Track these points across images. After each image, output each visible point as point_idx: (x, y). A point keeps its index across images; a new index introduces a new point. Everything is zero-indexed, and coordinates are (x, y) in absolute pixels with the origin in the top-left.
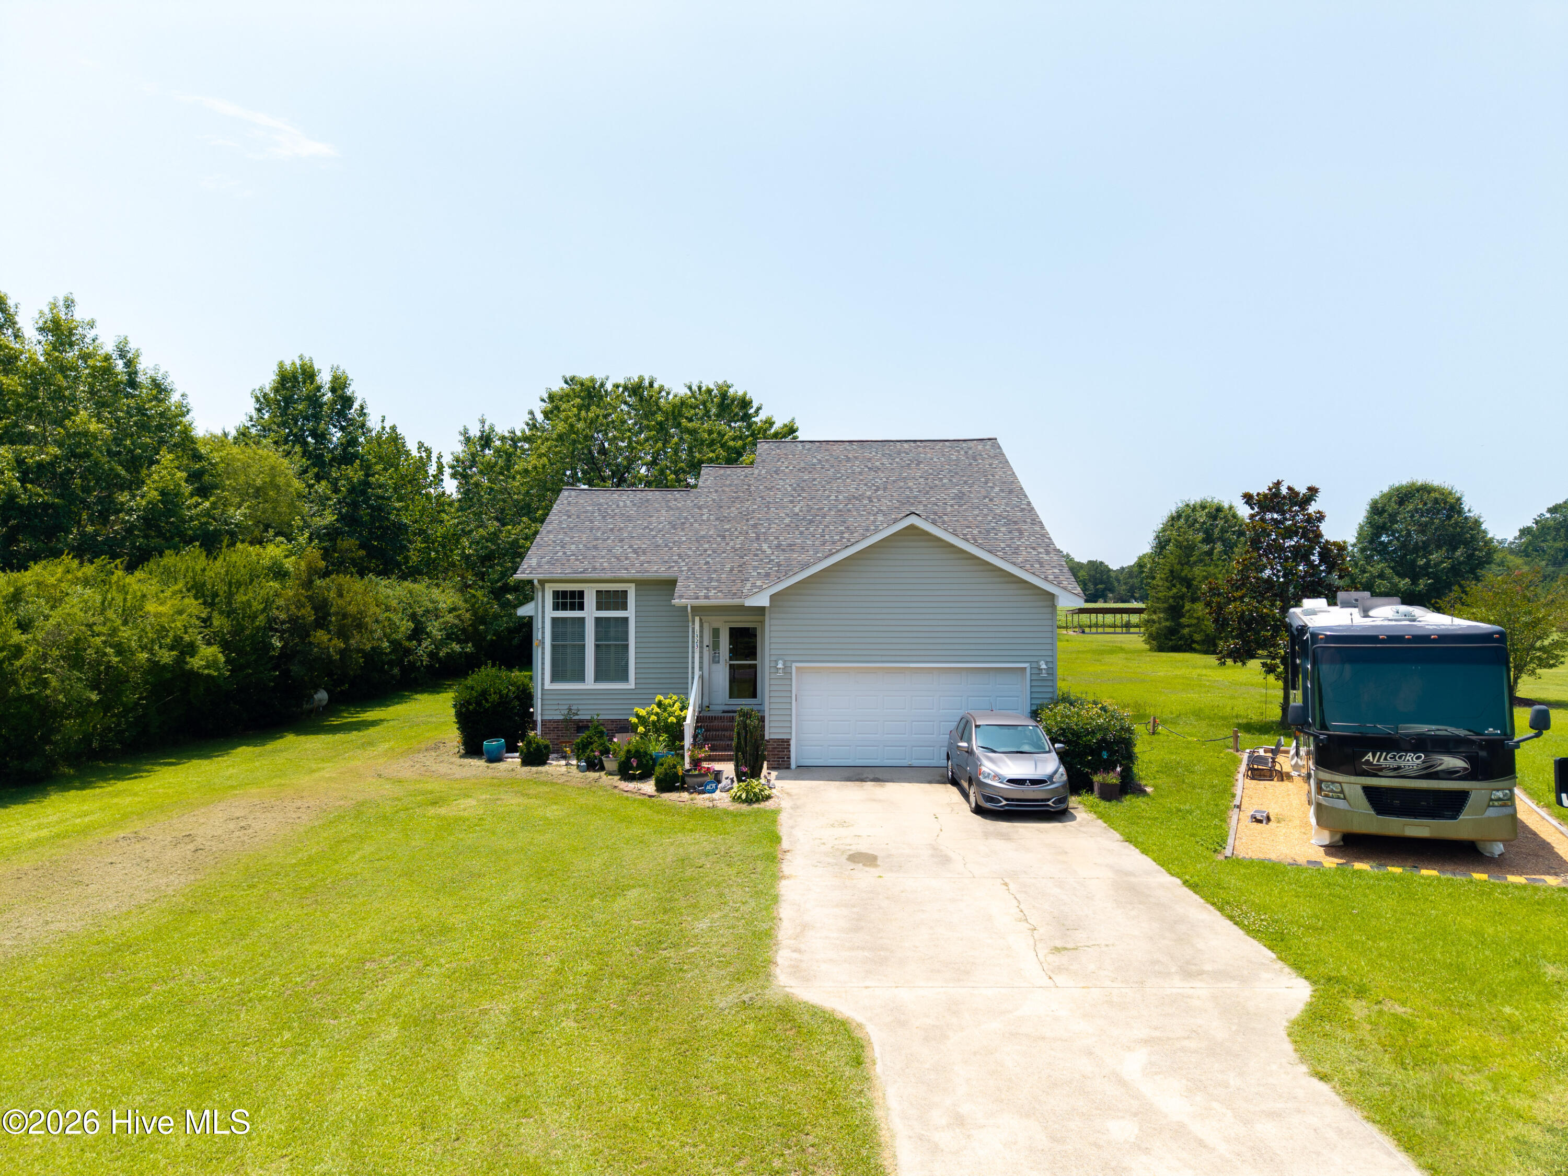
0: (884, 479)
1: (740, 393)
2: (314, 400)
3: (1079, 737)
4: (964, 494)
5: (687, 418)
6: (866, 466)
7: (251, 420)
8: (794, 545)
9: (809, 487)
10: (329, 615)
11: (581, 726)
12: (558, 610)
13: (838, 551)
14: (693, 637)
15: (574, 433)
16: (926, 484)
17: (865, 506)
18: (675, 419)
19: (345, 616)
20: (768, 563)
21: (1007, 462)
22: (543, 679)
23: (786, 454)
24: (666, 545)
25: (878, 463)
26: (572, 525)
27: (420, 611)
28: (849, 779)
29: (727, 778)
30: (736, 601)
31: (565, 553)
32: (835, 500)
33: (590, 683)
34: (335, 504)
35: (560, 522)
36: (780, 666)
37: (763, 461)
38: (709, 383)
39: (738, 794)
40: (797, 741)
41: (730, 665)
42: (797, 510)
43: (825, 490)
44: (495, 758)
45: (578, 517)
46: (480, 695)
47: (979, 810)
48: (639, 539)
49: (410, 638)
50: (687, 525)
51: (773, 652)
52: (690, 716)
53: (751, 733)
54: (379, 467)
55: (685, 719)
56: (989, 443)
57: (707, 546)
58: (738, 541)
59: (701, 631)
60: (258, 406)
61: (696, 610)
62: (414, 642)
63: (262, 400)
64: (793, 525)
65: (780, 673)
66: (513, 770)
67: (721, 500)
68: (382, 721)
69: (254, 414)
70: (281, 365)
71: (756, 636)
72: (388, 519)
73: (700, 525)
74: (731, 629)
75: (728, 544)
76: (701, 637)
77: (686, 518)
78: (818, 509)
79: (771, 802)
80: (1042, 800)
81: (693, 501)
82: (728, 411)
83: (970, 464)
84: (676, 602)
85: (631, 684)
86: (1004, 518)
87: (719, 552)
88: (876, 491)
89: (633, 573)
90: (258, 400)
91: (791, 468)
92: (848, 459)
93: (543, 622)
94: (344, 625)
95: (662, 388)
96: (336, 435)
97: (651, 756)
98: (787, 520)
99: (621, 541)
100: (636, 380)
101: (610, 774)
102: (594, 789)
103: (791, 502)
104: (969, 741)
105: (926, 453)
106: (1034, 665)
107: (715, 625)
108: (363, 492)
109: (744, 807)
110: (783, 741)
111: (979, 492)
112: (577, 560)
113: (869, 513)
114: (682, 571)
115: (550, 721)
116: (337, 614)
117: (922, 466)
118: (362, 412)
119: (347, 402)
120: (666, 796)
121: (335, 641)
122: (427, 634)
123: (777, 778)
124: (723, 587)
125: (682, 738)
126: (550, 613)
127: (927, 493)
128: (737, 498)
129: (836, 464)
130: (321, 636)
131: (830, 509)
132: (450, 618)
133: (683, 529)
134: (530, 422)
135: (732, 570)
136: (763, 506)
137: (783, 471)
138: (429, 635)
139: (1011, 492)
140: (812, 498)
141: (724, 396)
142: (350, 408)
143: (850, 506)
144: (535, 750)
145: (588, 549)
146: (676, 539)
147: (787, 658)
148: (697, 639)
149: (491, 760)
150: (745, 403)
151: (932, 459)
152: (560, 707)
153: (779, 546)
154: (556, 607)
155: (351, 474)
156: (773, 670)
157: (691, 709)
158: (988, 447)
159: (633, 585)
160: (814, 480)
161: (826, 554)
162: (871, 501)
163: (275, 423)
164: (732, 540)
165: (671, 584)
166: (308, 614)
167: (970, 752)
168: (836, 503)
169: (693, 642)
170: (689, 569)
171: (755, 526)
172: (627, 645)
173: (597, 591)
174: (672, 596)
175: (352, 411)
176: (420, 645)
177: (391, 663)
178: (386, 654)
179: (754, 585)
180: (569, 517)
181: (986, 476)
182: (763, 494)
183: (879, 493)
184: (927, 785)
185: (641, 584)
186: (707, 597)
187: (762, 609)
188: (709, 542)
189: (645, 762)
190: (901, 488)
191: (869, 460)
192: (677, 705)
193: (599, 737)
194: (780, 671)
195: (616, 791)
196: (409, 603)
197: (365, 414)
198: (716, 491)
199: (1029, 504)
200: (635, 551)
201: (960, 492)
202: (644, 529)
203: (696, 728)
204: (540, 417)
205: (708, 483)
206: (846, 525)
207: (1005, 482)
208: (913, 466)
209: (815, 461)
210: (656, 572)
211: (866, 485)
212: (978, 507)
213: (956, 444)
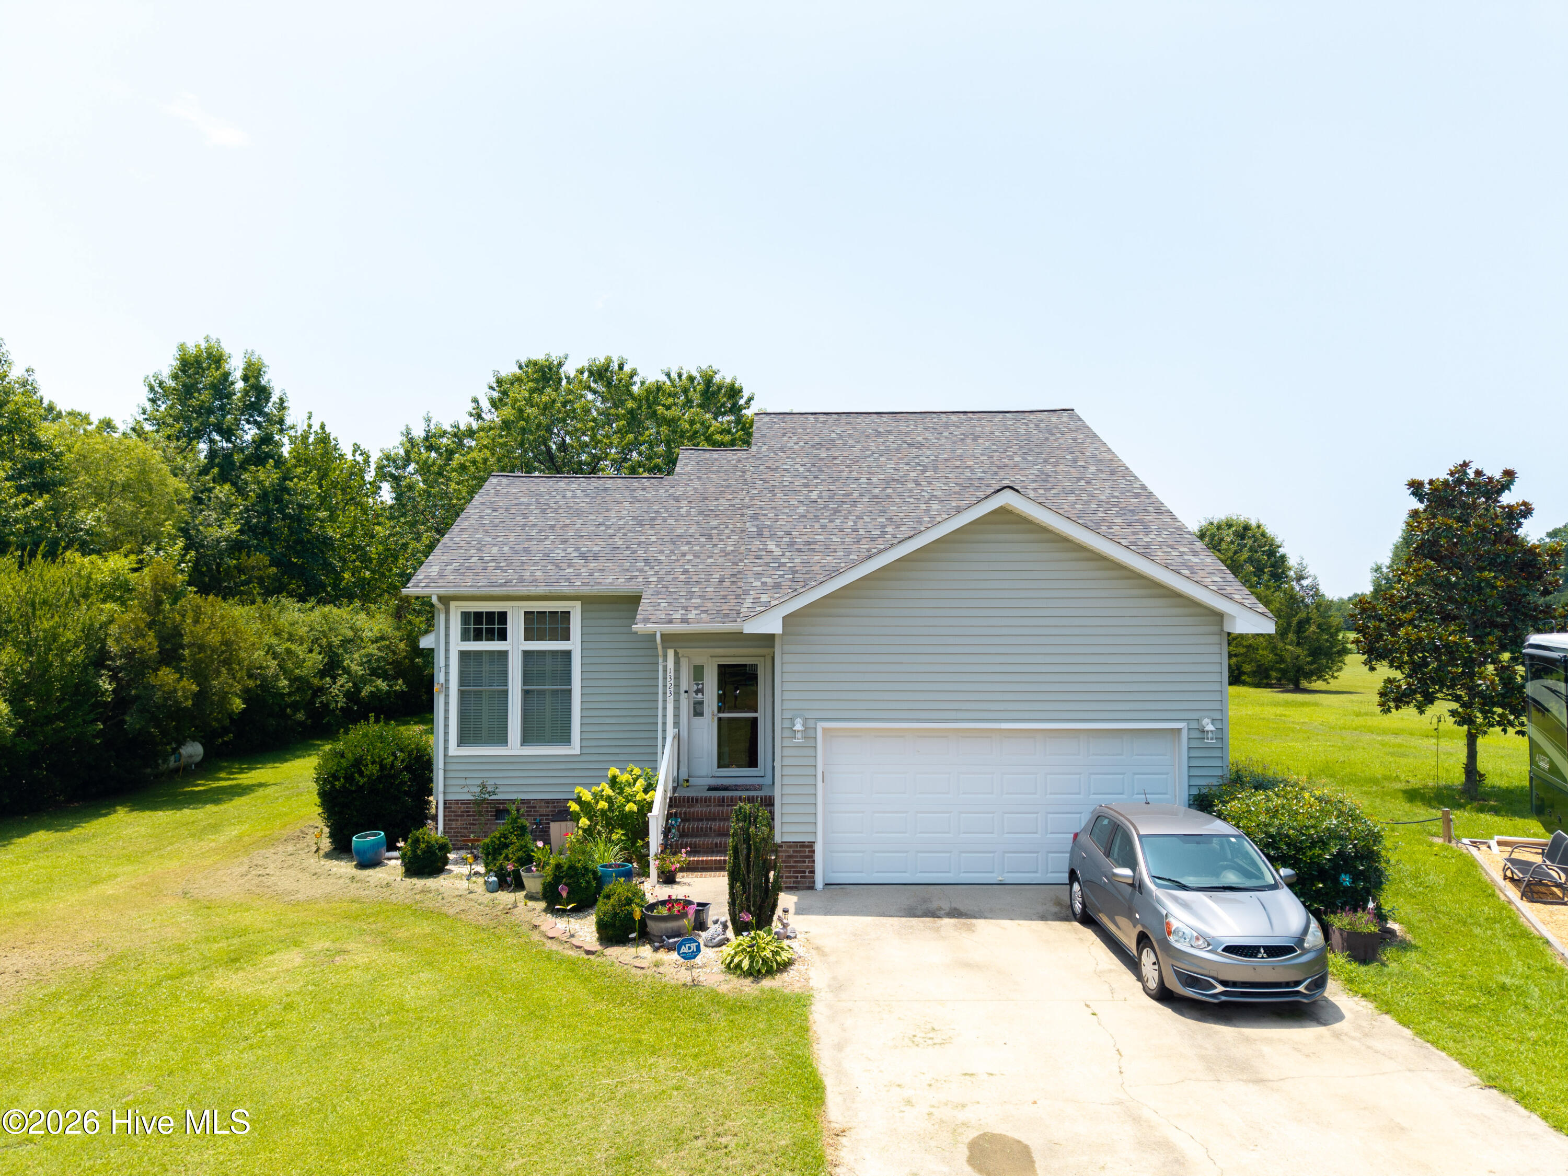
0: (932, 458)
1: (728, 380)
2: (222, 388)
3: (1299, 850)
4: (1048, 475)
5: (664, 405)
6: (905, 442)
7: (144, 413)
8: (815, 543)
9: (829, 468)
10: (182, 647)
11: (500, 810)
12: (469, 640)
13: (881, 552)
14: (665, 678)
15: (524, 420)
16: (992, 463)
17: (911, 491)
18: (649, 407)
19: (201, 648)
20: (778, 568)
21: (1096, 436)
22: (446, 741)
23: (793, 428)
24: (628, 548)
25: (920, 438)
26: (497, 521)
27: (336, 641)
28: (911, 913)
29: (716, 922)
30: (729, 627)
31: (481, 558)
32: (868, 484)
33: (514, 747)
34: (241, 513)
35: (481, 517)
36: (798, 727)
37: (763, 436)
38: (692, 368)
39: (736, 960)
40: (825, 843)
41: (720, 719)
42: (814, 495)
43: (851, 472)
44: (369, 862)
45: (507, 510)
46: (353, 766)
47: (1164, 995)
48: (590, 539)
49: (322, 674)
50: (659, 521)
51: (787, 705)
52: (659, 798)
53: (757, 850)
54: (299, 470)
55: (650, 805)
56: (1065, 414)
57: (685, 548)
58: (730, 542)
59: (677, 670)
60: (152, 396)
61: (668, 639)
62: (328, 679)
63: (157, 389)
64: (810, 516)
65: (799, 740)
66: (388, 885)
67: (705, 489)
68: (261, 785)
69: (148, 406)
70: (182, 347)
71: (756, 678)
72: (308, 531)
73: (677, 520)
74: (719, 666)
75: (715, 546)
76: (677, 678)
77: (657, 512)
78: (844, 495)
79: (793, 972)
80: (1287, 984)
81: (667, 491)
82: (713, 401)
83: (1047, 439)
84: (638, 627)
85: (575, 748)
86: (1114, 506)
87: (703, 556)
88: (924, 470)
89: (578, 586)
90: (152, 389)
91: (802, 444)
92: (878, 434)
93: (447, 658)
94: (201, 661)
95: (633, 374)
96: (249, 433)
97: (595, 873)
98: (801, 509)
99: (565, 541)
100: (603, 361)
101: (530, 897)
102: (501, 930)
103: (806, 486)
104: (1133, 865)
105: (983, 427)
106: (1194, 725)
107: (698, 662)
108: (278, 500)
109: (747, 986)
110: (802, 845)
111: (1068, 473)
112: (497, 568)
113: (918, 500)
114: (650, 583)
115: (457, 802)
116: (191, 645)
117: (980, 441)
118: (281, 405)
119: (263, 393)
120: (615, 952)
121: (185, 683)
122: (344, 669)
123: (800, 911)
124: (709, 605)
125: (646, 833)
126: (458, 645)
127: (996, 474)
128: (727, 487)
129: (862, 439)
130: (167, 675)
131: (861, 495)
132: (373, 649)
133: (652, 527)
134: (474, 412)
135: (721, 581)
136: (766, 491)
137: (791, 448)
138: (347, 671)
139: (1113, 472)
140: (834, 481)
141: (708, 381)
142: (267, 400)
143: (889, 491)
144: (424, 852)
145: (516, 552)
146: (643, 539)
147: (809, 715)
148: (670, 682)
149: (362, 866)
150: (734, 392)
151: (993, 433)
152: (469, 782)
153: (791, 544)
154: (465, 637)
155: (262, 476)
156: (787, 733)
157: (660, 788)
158: (1064, 419)
159: (578, 604)
160: (835, 458)
161: (863, 555)
162: (918, 484)
163: (171, 416)
164: (721, 540)
165: (634, 601)
166: (150, 644)
167: (1137, 886)
168: (870, 487)
169: (665, 686)
170: (660, 580)
171: (755, 517)
172: (570, 691)
173: (526, 613)
174: (633, 619)
175: (270, 404)
176: (335, 683)
177: (295, 706)
178: (283, 695)
179: (757, 601)
180: (495, 510)
181: (1072, 453)
182: (765, 476)
183: (928, 474)
184: (1038, 925)
185: (591, 602)
186: (684, 621)
187: (769, 639)
188: (688, 543)
189: (584, 884)
190: (958, 467)
191: (907, 434)
192: (641, 784)
193: (519, 837)
194: (799, 735)
195: (536, 937)
196: (324, 631)
197: (284, 408)
198: (699, 478)
199: (1144, 487)
200: (583, 556)
201: (1042, 473)
202: (598, 526)
203: (669, 816)
204: (485, 405)
205: (689, 468)
206: (887, 516)
207: (1101, 461)
208: (969, 441)
209: (833, 435)
210: (611, 584)
211: (907, 464)
212: (1072, 492)
213: (1021, 416)
